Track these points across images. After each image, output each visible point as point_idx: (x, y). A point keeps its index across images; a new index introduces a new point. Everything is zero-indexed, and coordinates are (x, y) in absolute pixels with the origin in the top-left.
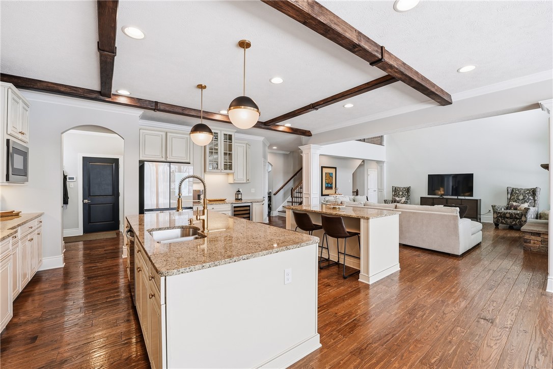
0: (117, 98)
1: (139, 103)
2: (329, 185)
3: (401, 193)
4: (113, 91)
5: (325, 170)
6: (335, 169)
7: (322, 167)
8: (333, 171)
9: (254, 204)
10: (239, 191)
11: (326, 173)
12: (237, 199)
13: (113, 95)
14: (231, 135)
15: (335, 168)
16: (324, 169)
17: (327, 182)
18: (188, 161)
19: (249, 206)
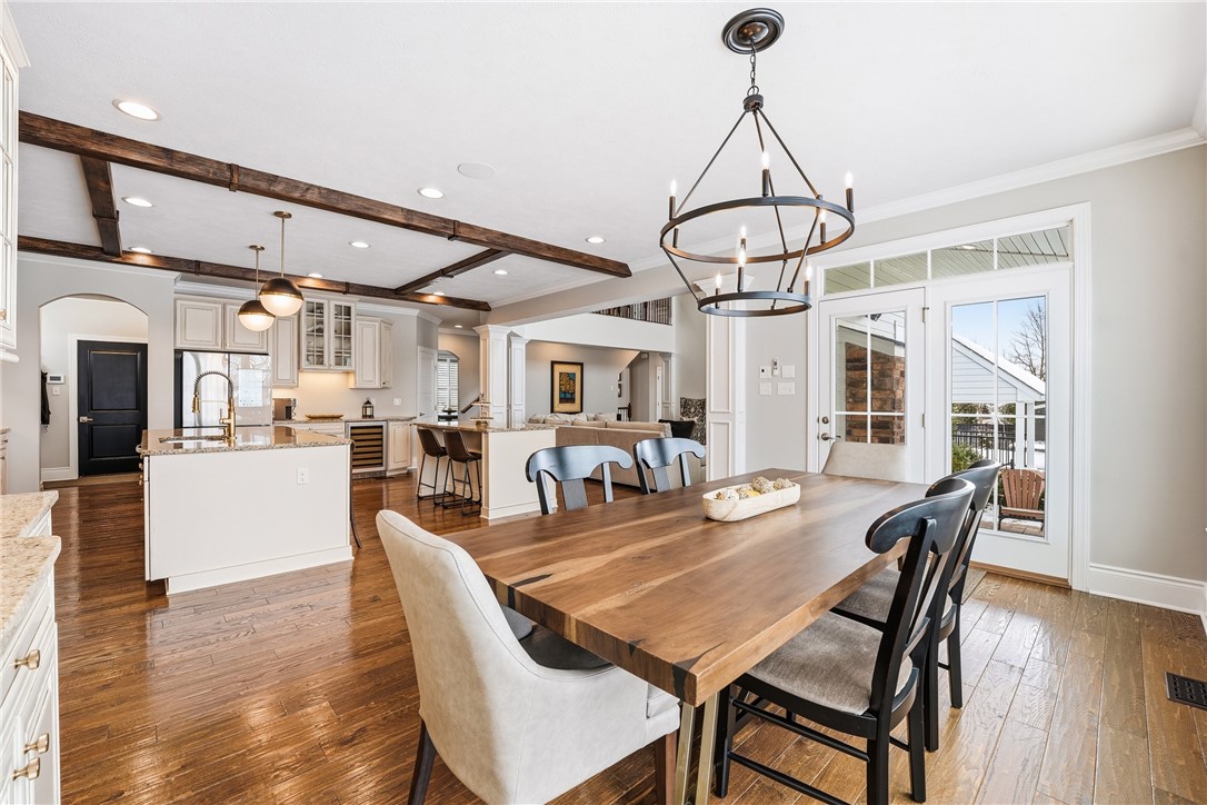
0: (131, 256)
1: (166, 263)
2: (568, 396)
3: (692, 410)
4: (124, 246)
5: (559, 369)
6: (579, 367)
7: (553, 363)
8: (575, 370)
9: (391, 423)
10: (368, 402)
11: (561, 374)
12: (365, 416)
13: (125, 252)
14: (349, 308)
15: (581, 365)
16: (556, 366)
17: (563, 389)
18: (264, 351)
19: (381, 427)
